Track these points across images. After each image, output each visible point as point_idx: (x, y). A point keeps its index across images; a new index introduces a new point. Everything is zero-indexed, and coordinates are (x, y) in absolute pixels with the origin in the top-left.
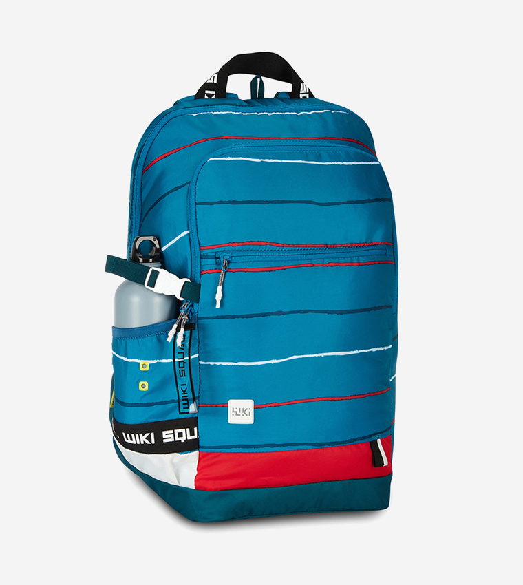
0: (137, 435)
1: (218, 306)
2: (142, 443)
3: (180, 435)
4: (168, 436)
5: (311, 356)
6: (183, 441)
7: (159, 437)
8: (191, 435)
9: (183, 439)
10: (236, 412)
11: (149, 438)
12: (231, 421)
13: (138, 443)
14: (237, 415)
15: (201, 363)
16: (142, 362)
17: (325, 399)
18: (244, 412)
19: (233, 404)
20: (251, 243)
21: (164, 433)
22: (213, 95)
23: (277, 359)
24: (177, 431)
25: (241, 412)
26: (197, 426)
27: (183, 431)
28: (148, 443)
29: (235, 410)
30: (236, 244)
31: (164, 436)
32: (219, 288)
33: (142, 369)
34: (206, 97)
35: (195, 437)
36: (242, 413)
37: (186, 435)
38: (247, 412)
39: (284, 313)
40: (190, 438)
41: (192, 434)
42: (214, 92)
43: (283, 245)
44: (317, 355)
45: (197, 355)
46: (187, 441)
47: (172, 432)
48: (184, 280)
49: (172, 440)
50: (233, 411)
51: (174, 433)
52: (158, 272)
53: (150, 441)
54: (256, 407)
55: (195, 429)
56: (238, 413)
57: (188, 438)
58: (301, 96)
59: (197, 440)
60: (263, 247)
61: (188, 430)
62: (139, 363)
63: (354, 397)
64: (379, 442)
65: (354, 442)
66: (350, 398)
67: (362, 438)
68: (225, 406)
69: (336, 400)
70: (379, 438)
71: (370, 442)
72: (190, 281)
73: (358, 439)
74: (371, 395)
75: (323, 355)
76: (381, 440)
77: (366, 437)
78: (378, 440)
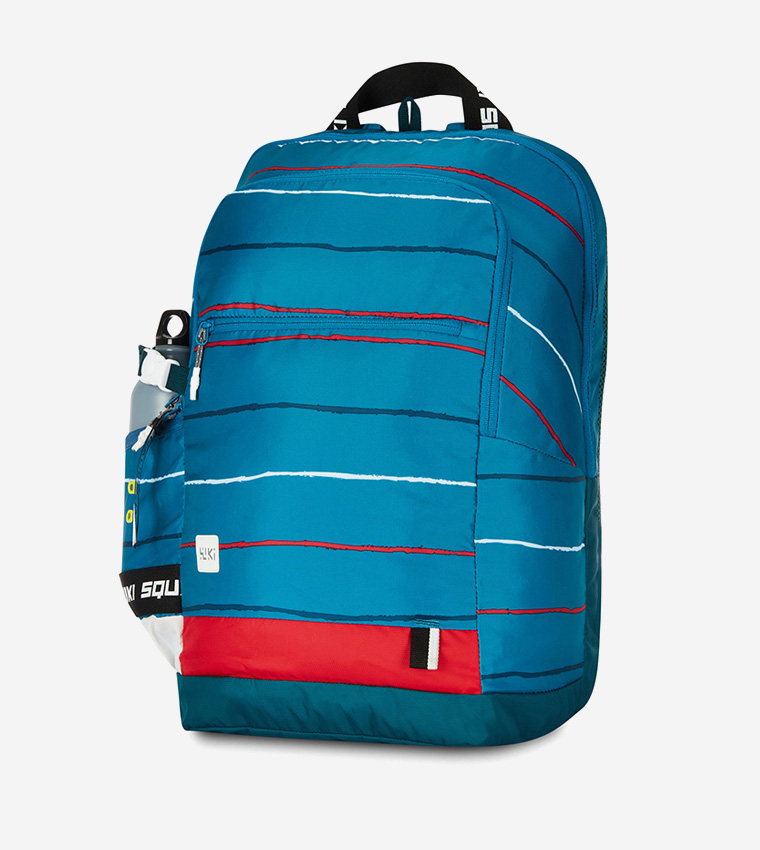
3: (158, 588)
4: (147, 590)
5: (292, 474)
6: (159, 597)
8: (169, 590)
9: (159, 595)
10: (203, 554)
11: (131, 593)
12: (201, 569)
14: (204, 558)
15: (186, 483)
16: (130, 482)
17: (317, 545)
18: (209, 553)
19: (200, 542)
21: (145, 584)
22: (344, 125)
23: (248, 476)
24: (157, 583)
25: (207, 553)
26: (179, 578)
27: (162, 583)
28: (131, 599)
29: (203, 551)
31: (143, 589)
32: (196, 371)
33: (129, 491)
34: (335, 128)
35: (176, 593)
36: (207, 556)
37: (164, 589)
38: (212, 554)
39: (259, 407)
40: (168, 593)
41: (172, 588)
42: (344, 122)
44: (301, 474)
45: (183, 472)
46: (163, 597)
47: (151, 583)
48: (171, 361)
49: (149, 595)
50: (201, 553)
51: (153, 586)
53: (132, 597)
54: (222, 547)
56: (205, 556)
57: (166, 594)
58: (484, 127)
59: (178, 598)
60: (252, 312)
61: (168, 581)
62: (128, 484)
63: (372, 548)
64: (434, 635)
65: (375, 623)
66: (362, 548)
67: (390, 618)
68: (194, 545)
69: (335, 549)
70: (435, 626)
71: (412, 629)
72: (178, 364)
73: (381, 618)
74: (406, 550)
75: (311, 474)
76: (441, 630)
77: (397, 618)
78: (432, 630)
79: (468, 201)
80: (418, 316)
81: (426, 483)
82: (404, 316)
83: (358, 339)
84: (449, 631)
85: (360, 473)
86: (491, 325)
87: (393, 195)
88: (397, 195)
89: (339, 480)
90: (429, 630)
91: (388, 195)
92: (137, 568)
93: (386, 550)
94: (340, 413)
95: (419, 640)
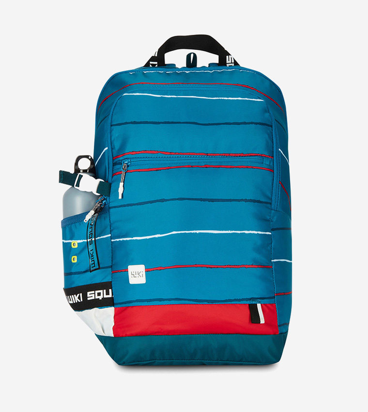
0: (73, 296)
1: (120, 197)
2: (77, 302)
3: (99, 294)
4: (91, 295)
6: (100, 299)
7: (85, 296)
8: (106, 294)
9: (100, 298)
10: (134, 275)
11: (79, 298)
12: (131, 282)
13: (74, 302)
14: (134, 277)
15: (112, 240)
16: (73, 242)
17: (202, 266)
18: (138, 274)
19: (131, 269)
20: (145, 152)
21: (88, 293)
22: (156, 65)
23: (161, 234)
24: (97, 292)
25: (137, 274)
26: (111, 288)
27: (101, 291)
28: (79, 301)
29: (133, 273)
30: (134, 153)
31: (88, 295)
32: (121, 184)
33: (73, 246)
34: (151, 66)
35: (110, 296)
36: (137, 276)
37: (102, 294)
38: (141, 274)
39: (166, 200)
40: (106, 296)
41: (108, 293)
42: (156, 63)
43: (171, 153)
44: (192, 232)
45: (110, 235)
46: (103, 298)
47: (93, 292)
48: (99, 180)
49: (93, 298)
50: (132, 275)
51: (95, 293)
52: (82, 176)
53: (80, 300)
54: (147, 270)
55: (110, 290)
56: (135, 276)
57: (105, 297)
58: (228, 65)
59: (112, 298)
60: (156, 155)
61: (105, 291)
62: (71, 243)
63: (229, 266)
64: (259, 306)
65: (233, 303)
66: (225, 267)
67: (240, 300)
68: (127, 270)
69: (212, 268)
70: (259, 303)
71: (249, 304)
72: (103, 181)
73: (235, 300)
74: (246, 266)
75: (198, 232)
76: (261, 304)
77: (243, 300)
78: (258, 304)
79: (255, 100)
80: (243, 155)
81: (253, 234)
82: (237, 155)
83: (219, 167)
84: (265, 304)
85: (223, 230)
86: (274, 158)
87: (220, 98)
88: (222, 98)
89: (212, 234)
90: (256, 304)
91: (218, 98)
92: (80, 285)
93: (237, 267)
94: (213, 202)
95: (253, 309)
